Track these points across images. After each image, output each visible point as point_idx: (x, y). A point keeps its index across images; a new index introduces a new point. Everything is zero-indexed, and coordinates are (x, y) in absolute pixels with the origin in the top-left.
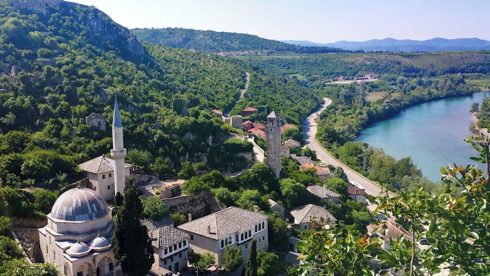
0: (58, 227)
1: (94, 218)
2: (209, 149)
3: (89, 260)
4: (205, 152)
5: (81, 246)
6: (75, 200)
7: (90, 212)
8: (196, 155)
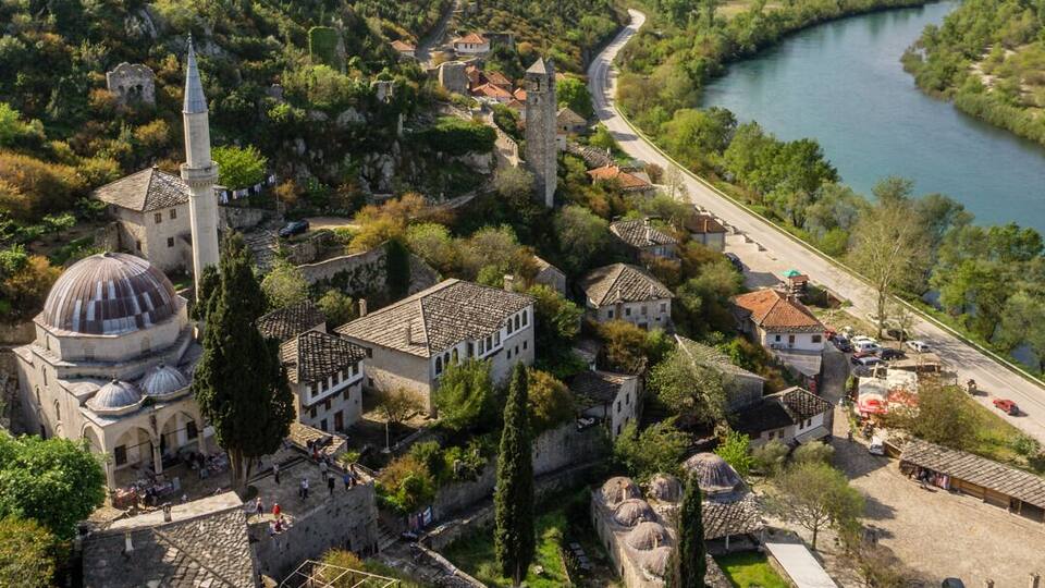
0: (63, 347)
1: (148, 324)
2: (397, 144)
3: (142, 421)
4: (389, 150)
5: (122, 390)
6: (100, 285)
7: (138, 310)
8: (368, 158)
